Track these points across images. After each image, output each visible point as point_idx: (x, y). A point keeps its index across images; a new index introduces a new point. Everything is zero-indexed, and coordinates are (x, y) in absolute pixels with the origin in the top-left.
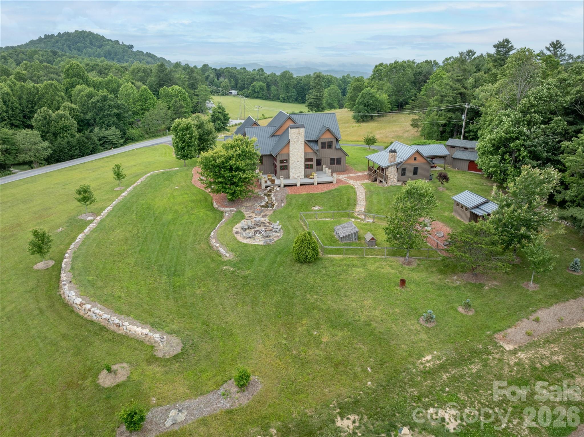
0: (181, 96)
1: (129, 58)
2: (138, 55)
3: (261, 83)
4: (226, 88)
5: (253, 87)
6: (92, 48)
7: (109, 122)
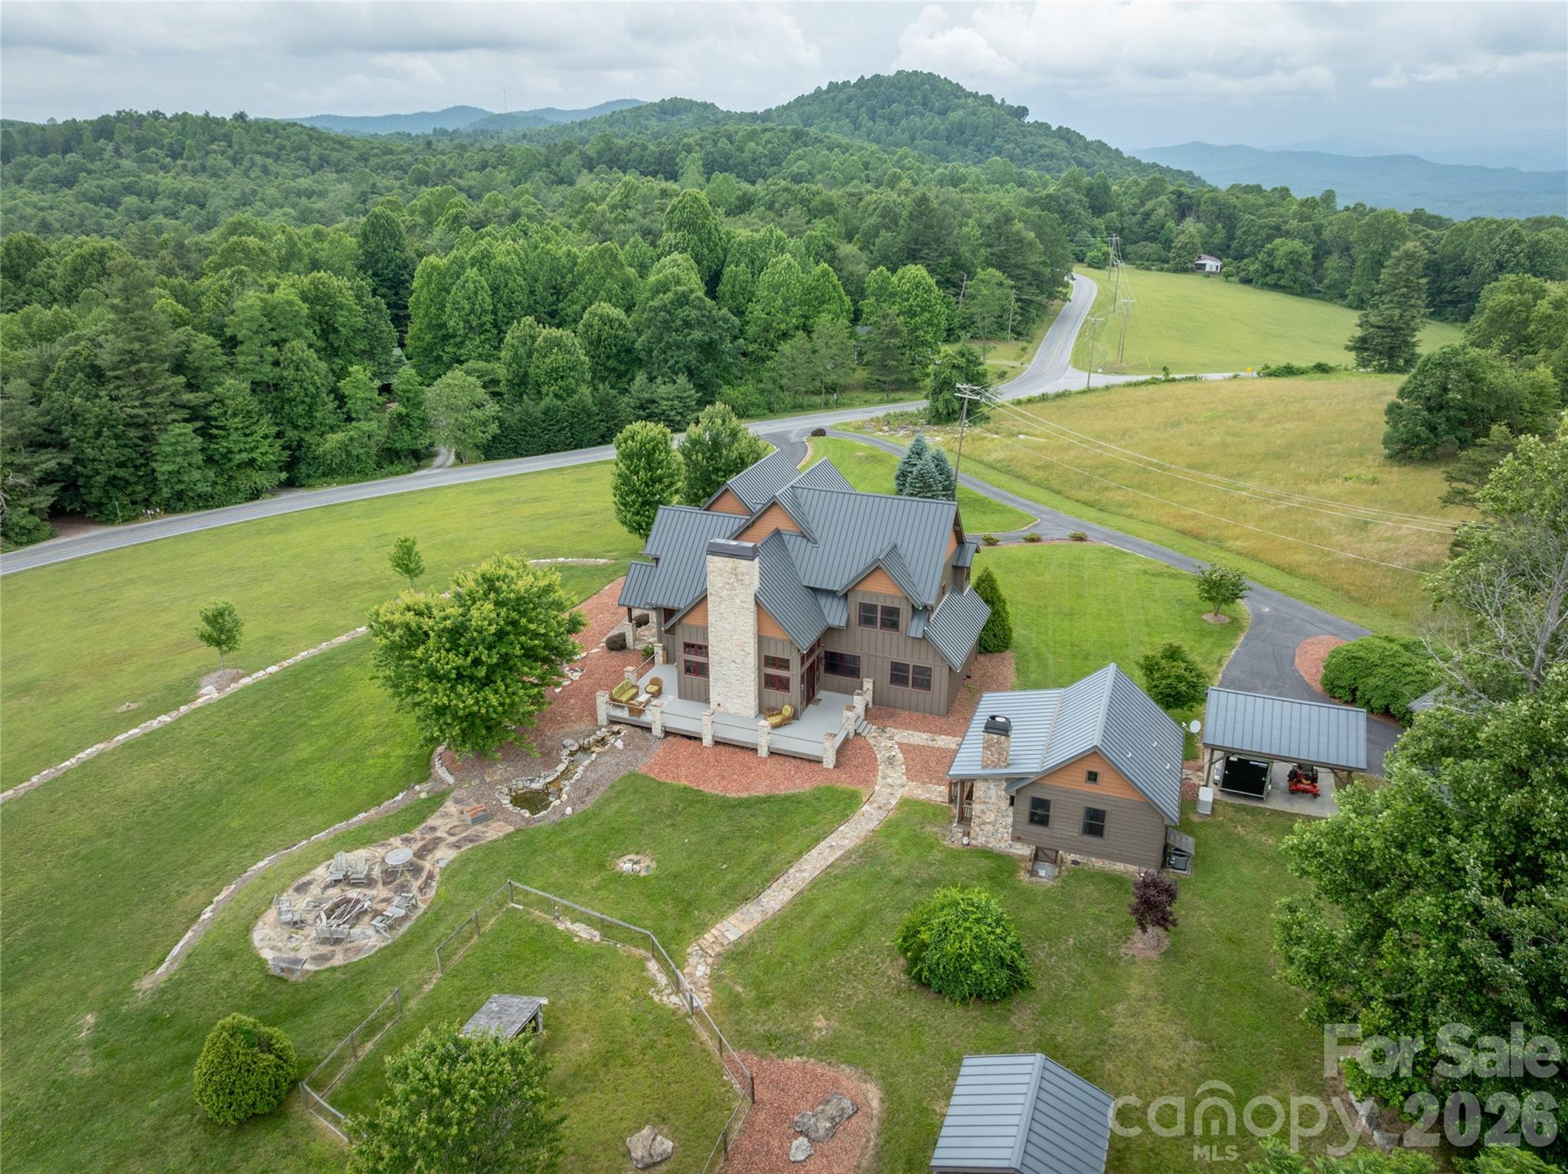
0: (917, 296)
1: (1007, 141)
2: (1031, 134)
3: (1297, 244)
4: (1190, 250)
5: (1270, 253)
6: (922, 116)
7: (677, 362)
